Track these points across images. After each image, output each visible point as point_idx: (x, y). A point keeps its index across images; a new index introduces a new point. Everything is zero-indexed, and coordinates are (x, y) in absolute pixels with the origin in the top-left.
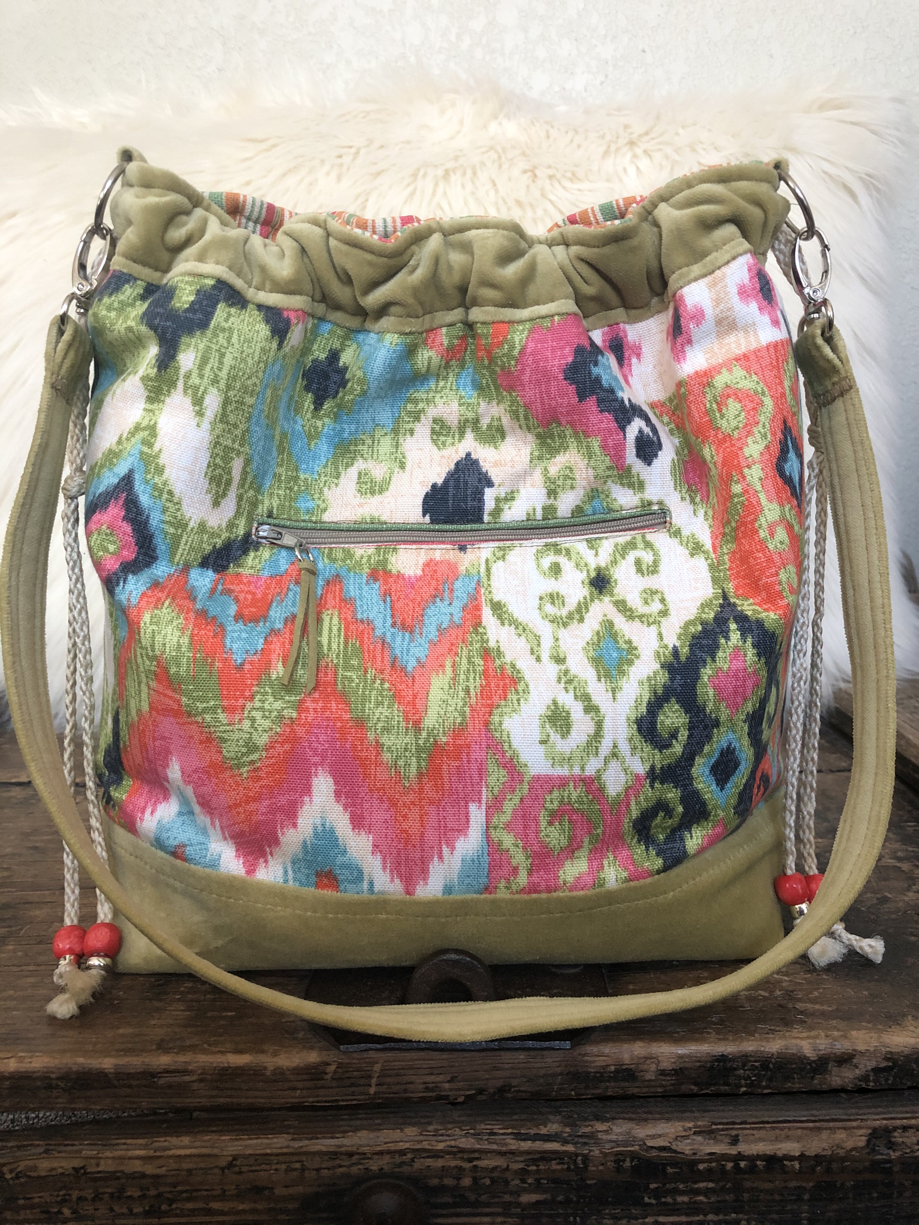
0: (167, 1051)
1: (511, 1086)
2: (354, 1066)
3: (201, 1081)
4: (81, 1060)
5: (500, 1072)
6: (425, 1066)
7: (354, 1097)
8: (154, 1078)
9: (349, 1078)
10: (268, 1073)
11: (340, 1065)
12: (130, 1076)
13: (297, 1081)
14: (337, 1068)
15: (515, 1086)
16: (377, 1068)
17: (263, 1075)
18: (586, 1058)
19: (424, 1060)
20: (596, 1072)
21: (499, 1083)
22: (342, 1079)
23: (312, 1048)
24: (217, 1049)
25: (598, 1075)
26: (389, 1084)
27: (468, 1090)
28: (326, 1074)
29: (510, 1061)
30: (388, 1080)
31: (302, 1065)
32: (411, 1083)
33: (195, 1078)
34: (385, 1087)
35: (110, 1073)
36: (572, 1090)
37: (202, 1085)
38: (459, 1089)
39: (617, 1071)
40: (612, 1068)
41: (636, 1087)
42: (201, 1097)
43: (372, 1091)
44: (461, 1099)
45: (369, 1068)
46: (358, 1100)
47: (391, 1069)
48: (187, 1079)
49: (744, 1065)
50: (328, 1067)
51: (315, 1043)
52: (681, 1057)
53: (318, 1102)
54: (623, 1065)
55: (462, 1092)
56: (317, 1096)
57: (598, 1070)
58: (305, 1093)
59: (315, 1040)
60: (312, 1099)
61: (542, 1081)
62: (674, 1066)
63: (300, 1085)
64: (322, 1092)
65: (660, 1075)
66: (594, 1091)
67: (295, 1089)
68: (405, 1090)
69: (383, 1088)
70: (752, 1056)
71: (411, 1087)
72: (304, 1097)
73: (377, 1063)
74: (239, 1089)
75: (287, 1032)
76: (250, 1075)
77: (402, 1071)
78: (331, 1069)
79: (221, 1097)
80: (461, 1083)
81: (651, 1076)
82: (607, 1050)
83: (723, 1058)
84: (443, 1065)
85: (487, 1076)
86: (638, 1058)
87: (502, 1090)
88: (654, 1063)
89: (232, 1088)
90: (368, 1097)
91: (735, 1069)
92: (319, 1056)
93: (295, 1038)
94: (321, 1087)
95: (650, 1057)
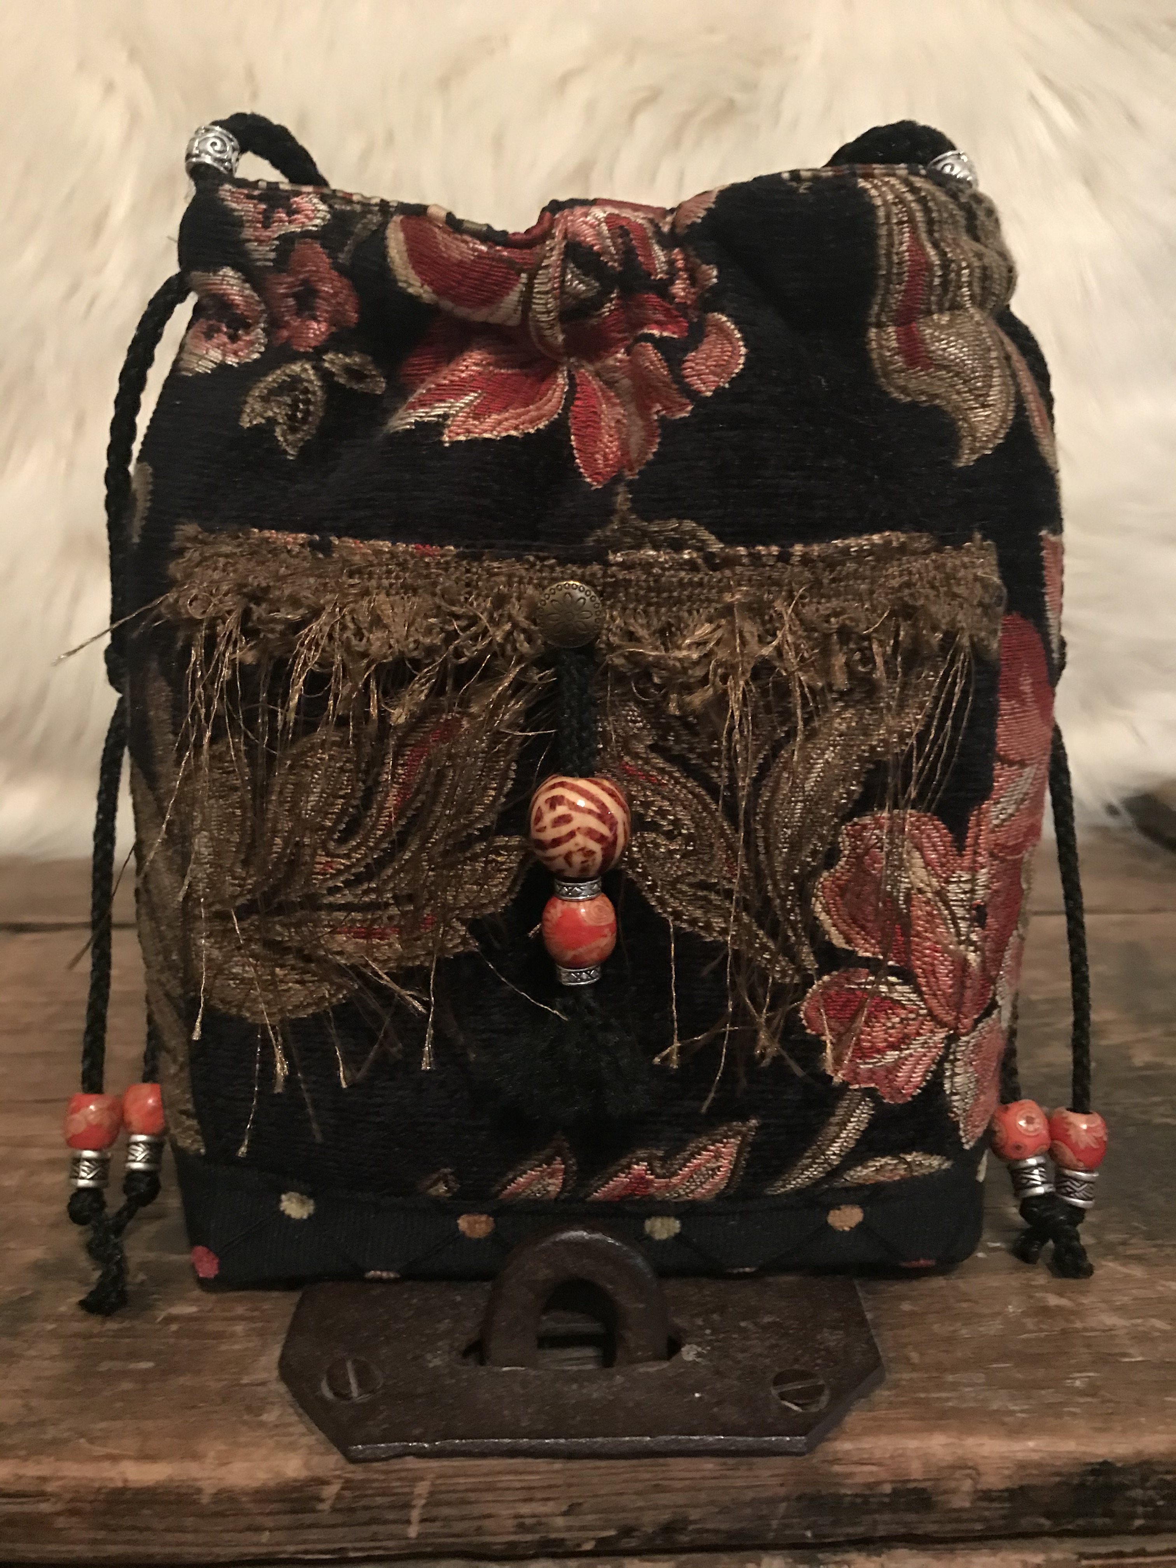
1: (686, 1521)
2: (375, 1485)
3: (73, 1513)
5: (668, 1495)
6: (518, 1485)
7: (378, 1544)
9: (366, 1508)
10: (205, 1500)
11: (348, 1485)
13: (261, 1514)
14: (343, 1489)
15: (695, 1523)
16: (422, 1488)
17: (195, 1502)
18: (837, 1468)
19: (516, 1472)
20: (856, 1495)
21: (665, 1517)
22: (352, 1510)
23: (292, 1447)
24: (106, 1450)
25: (859, 1500)
26: (446, 1519)
27: (603, 1529)
28: (322, 1500)
29: (686, 1475)
30: (446, 1511)
31: (272, 1484)
32: (489, 1516)
33: (59, 1507)
34: (438, 1524)
36: (807, 1528)
37: (74, 1519)
38: (583, 1528)
39: (895, 1493)
40: (887, 1488)
41: (934, 1522)
42: (72, 1543)
43: (413, 1531)
44: (588, 1546)
45: (406, 1490)
46: (385, 1549)
47: (449, 1492)
48: (45, 1507)
49: (1145, 1479)
50: (326, 1487)
51: (303, 1435)
52: (1022, 1466)
53: (306, 1552)
54: (909, 1481)
55: (591, 1534)
56: (304, 1542)
57: (858, 1491)
58: (280, 1536)
59: (301, 1428)
60: (291, 1548)
61: (748, 1511)
62: (1008, 1484)
63: (269, 1522)
64: (313, 1534)
65: (980, 1499)
66: (850, 1530)
67: (259, 1529)
68: (479, 1531)
69: (435, 1527)
70: (1160, 1463)
71: (488, 1523)
72: (278, 1544)
73: (422, 1479)
74: (148, 1529)
75: (249, 1409)
76: (171, 1503)
77: (470, 1494)
78: (330, 1491)
79: (115, 1543)
80: (590, 1517)
81: (961, 1502)
82: (878, 1454)
83: (1104, 1468)
84: (552, 1482)
85: (641, 1503)
86: (940, 1469)
87: (669, 1529)
88: (969, 1476)
89: (133, 1528)
90: (403, 1543)
91: (1128, 1488)
92: (306, 1465)
93: (262, 1424)
94: (311, 1526)
95: (962, 1466)
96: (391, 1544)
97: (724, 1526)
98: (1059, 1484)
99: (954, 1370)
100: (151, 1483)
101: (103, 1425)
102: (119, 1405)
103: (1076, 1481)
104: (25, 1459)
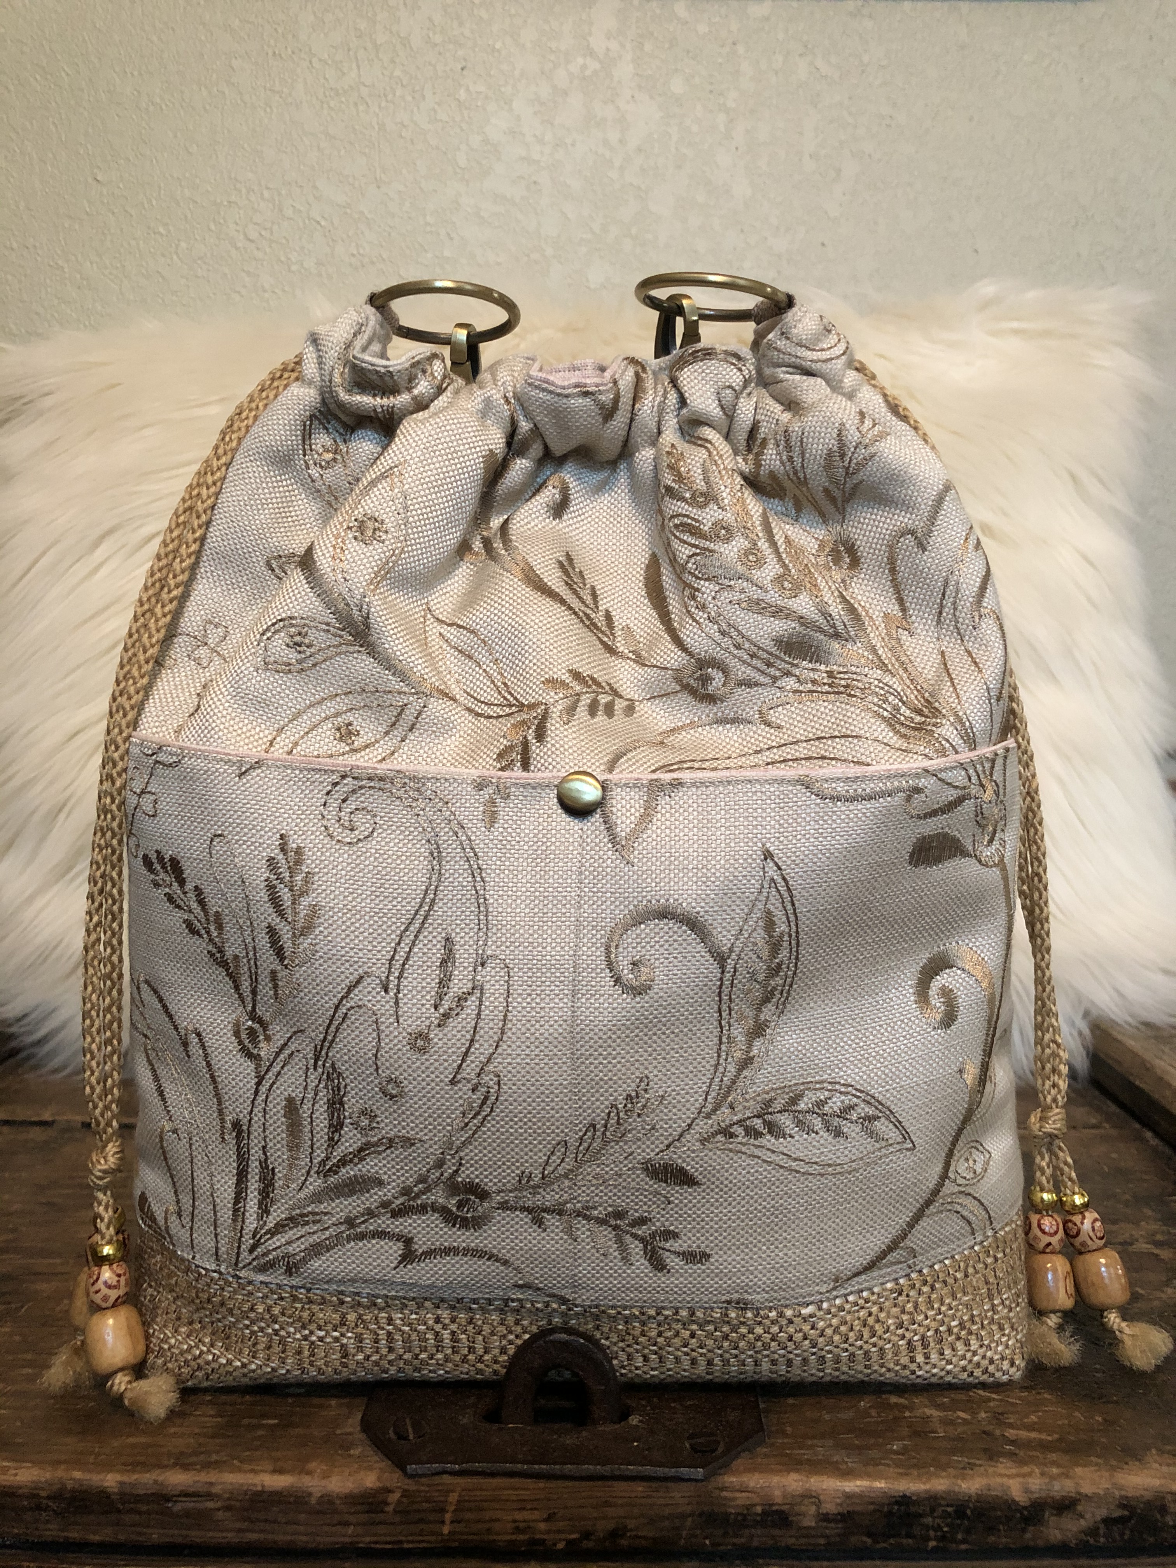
0: (186, 1467)
1: (626, 1530)
2: (423, 1494)
3: (228, 1508)
4: (77, 1475)
5: (613, 1509)
6: (514, 1498)
7: (422, 1539)
8: (168, 1501)
9: (416, 1511)
10: (313, 1501)
11: (405, 1493)
12: (139, 1499)
13: (349, 1513)
14: (402, 1496)
15: (631, 1530)
16: (453, 1498)
17: (306, 1503)
18: (724, 1494)
19: (514, 1489)
20: (738, 1514)
21: (611, 1525)
22: (408, 1512)
23: (370, 1468)
24: (250, 1467)
25: (740, 1518)
26: (468, 1521)
27: (571, 1533)
28: (387, 1504)
29: (625, 1494)
30: (468, 1516)
31: (356, 1491)
32: (497, 1520)
33: (219, 1504)
34: (463, 1525)
35: (114, 1494)
36: (706, 1538)
37: (229, 1514)
38: (558, 1532)
39: (765, 1513)
40: (759, 1509)
41: (791, 1537)
42: (227, 1531)
43: (446, 1530)
44: (561, 1546)
45: (442, 1499)
46: (428, 1542)
47: (469, 1501)
48: (210, 1505)
49: (933, 1510)
50: (391, 1495)
51: (376, 1462)
52: (848, 1496)
53: (376, 1543)
54: (773, 1505)
55: (563, 1536)
56: (375, 1535)
57: (740, 1511)
58: (360, 1530)
59: (376, 1458)
60: (368, 1539)
61: (666, 1523)
62: (840, 1510)
63: (353, 1519)
64: (381, 1529)
65: (821, 1520)
66: (736, 1540)
67: (347, 1524)
68: (489, 1531)
69: (460, 1527)
70: (943, 1498)
71: (496, 1526)
72: (358, 1536)
73: (453, 1491)
74: (275, 1522)
75: (342, 1447)
76: (290, 1503)
77: (485, 1504)
78: (394, 1497)
79: (253, 1531)
80: (561, 1524)
81: (809, 1522)
82: (752, 1484)
83: (904, 1500)
84: (538, 1497)
85: (595, 1515)
86: (793, 1496)
87: (614, 1534)
88: (814, 1503)
89: (266, 1521)
90: (440, 1538)
91: (921, 1516)
92: (379, 1479)
93: (350, 1456)
94: (380, 1523)
95: (808, 1496)
96: (432, 1538)
97: (651, 1534)
98: (874, 1511)
99: (814, 1437)
100: (279, 1489)
101: (247, 1453)
102: (257, 1443)
103: (886, 1509)
104: (199, 1471)
